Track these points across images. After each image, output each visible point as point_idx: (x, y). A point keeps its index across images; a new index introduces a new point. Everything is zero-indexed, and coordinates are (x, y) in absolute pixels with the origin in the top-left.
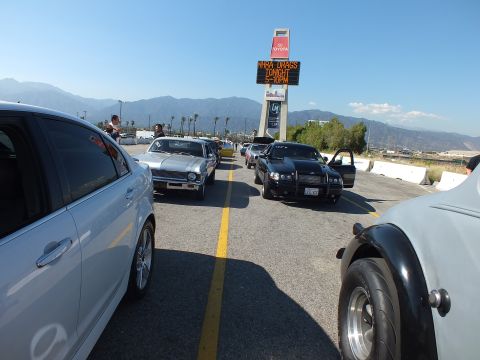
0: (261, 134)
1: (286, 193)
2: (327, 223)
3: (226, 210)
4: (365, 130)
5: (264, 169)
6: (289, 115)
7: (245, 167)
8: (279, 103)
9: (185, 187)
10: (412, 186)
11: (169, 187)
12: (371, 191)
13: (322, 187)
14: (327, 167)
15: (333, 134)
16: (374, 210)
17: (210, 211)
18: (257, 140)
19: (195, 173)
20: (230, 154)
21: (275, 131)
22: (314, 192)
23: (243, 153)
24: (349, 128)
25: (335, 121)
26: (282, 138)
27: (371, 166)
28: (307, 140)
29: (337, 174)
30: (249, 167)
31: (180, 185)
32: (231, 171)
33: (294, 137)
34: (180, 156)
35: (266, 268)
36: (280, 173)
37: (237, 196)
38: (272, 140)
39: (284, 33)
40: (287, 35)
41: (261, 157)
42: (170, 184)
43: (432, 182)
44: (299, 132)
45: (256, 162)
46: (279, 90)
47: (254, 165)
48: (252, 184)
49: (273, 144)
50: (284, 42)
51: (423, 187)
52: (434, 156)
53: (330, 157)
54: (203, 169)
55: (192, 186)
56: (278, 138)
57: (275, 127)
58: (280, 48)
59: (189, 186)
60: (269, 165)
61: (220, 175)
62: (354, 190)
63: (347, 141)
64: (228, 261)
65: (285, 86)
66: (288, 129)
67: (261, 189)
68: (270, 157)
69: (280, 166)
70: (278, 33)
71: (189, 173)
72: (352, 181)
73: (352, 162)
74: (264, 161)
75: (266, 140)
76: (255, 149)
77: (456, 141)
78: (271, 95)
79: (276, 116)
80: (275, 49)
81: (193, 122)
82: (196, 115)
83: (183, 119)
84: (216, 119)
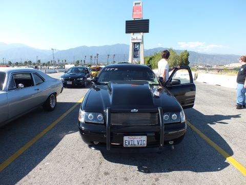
0: (130, 61)
4: (188, 55)
6: (145, 52)
8: (139, 43)
21: (137, 59)
24: (180, 55)
25: (171, 50)
26: (142, 63)
27: (196, 77)
39: (139, 3)
40: (141, 5)
44: (151, 59)
46: (138, 36)
50: (139, 9)
57: (137, 57)
58: (137, 12)
65: (142, 33)
66: (145, 58)
70: (136, 4)
78: (134, 39)
79: (137, 51)
80: (135, 13)
81: (96, 58)
82: (98, 55)
83: (91, 57)
84: (109, 55)
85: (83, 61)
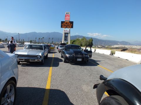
0: (63, 42)
1: (71, 61)
2: (85, 70)
3: (51, 68)
4: (92, 40)
5: (64, 53)
6: (71, 37)
7: (58, 52)
8: (68, 33)
9: (36, 60)
10: (107, 56)
11: (30, 61)
12: (97, 58)
13: (83, 58)
14: (83, 52)
15: (84, 42)
16: (99, 64)
17: (45, 68)
18: (61, 44)
19: (40, 56)
20: (53, 49)
21: (67, 41)
22: (80, 60)
23: (57, 48)
24: (88, 40)
25: (84, 38)
26: (69, 43)
27: (95, 51)
28: (77, 44)
29: (87, 53)
30: (59, 52)
31: (35, 60)
32: (54, 54)
33: (73, 43)
34: (35, 50)
35: (66, 92)
36: (69, 54)
37: (55, 62)
38: (66, 44)
39: (68, 13)
42: (31, 60)
43: (113, 54)
44: (74, 41)
45: (61, 51)
46: (68, 30)
47: (61, 52)
48: (60, 58)
50: (69, 16)
51: (110, 56)
52: (111, 47)
53: (84, 48)
54: (43, 54)
55: (39, 60)
56: (68, 43)
57: (67, 40)
58: (67, 17)
59: (38, 60)
60: (65, 52)
61: (50, 55)
62: (92, 58)
63: (88, 44)
64: (50, 90)
65: (69, 28)
66: (71, 41)
67: (63, 59)
68: (66, 49)
70: (66, 13)
71: (37, 56)
72: (91, 55)
73: (91, 50)
74: (64, 50)
75: (64, 44)
76: (61, 47)
77: (116, 43)
78: (65, 31)
79: (67, 37)
80: (66, 18)
81: (42, 39)
82: (43, 37)
83: (39, 39)
84: (49, 38)
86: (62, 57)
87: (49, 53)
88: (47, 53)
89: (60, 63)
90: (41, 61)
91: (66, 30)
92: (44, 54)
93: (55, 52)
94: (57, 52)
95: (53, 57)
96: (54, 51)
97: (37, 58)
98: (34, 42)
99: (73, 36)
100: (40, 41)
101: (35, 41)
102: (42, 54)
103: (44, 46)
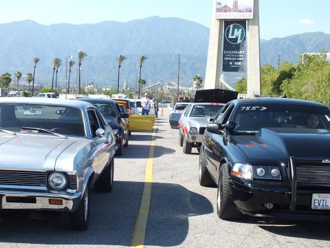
0: (209, 85)
1: (269, 206)
5: (218, 154)
7: (180, 150)
8: (242, 23)
9: (42, 203)
11: (6, 205)
18: (202, 96)
19: (66, 173)
20: (149, 130)
21: (237, 76)
23: (175, 124)
26: (253, 88)
30: (188, 151)
32: (150, 161)
33: (277, 87)
36: (255, 164)
38: (233, 95)
41: (211, 130)
42: (10, 200)
47: (199, 145)
49: (235, 102)
54: (85, 161)
55: (59, 201)
57: (236, 69)
59: (51, 201)
60: (229, 148)
67: (213, 196)
68: (231, 131)
69: (251, 148)
71: (50, 173)
74: (218, 138)
75: (219, 96)
76: (198, 113)
78: (226, 9)
79: (238, 47)
81: (75, 66)
82: (82, 55)
83: (57, 62)
84: (122, 58)
85: (24, 76)
86: (207, 180)
87: (119, 154)
88: (106, 157)
89: (195, 221)
90: (70, 205)
91: (231, 5)
92: (90, 164)
93: (159, 151)
94: (171, 151)
95: (149, 178)
96: (153, 143)
97: (50, 189)
98: (24, 82)
99: (276, 42)
100: (62, 80)
101: (31, 79)
102: (76, 165)
103: (91, 113)
